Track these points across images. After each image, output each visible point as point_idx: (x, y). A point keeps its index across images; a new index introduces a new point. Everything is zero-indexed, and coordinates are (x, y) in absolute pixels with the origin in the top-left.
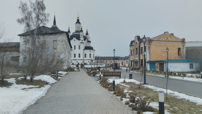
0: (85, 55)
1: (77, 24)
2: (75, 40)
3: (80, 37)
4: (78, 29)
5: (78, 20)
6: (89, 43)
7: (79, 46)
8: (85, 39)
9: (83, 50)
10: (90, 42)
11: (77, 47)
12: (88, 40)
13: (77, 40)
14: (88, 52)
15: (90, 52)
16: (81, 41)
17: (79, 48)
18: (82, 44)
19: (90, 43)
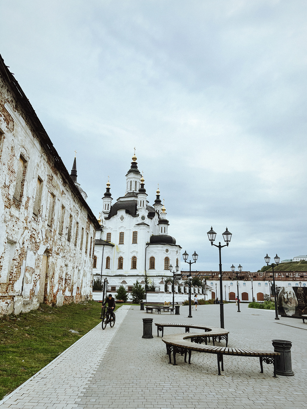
0: (152, 260)
1: (132, 175)
2: (122, 218)
3: (138, 207)
4: (133, 189)
5: (134, 165)
6: (163, 226)
7: (135, 234)
8: (151, 215)
9: (144, 246)
10: (165, 222)
11: (128, 238)
12: (159, 217)
13: (127, 217)
14: (159, 252)
15: (167, 251)
16: (139, 220)
17: (135, 241)
18: (142, 227)
19: (165, 226)
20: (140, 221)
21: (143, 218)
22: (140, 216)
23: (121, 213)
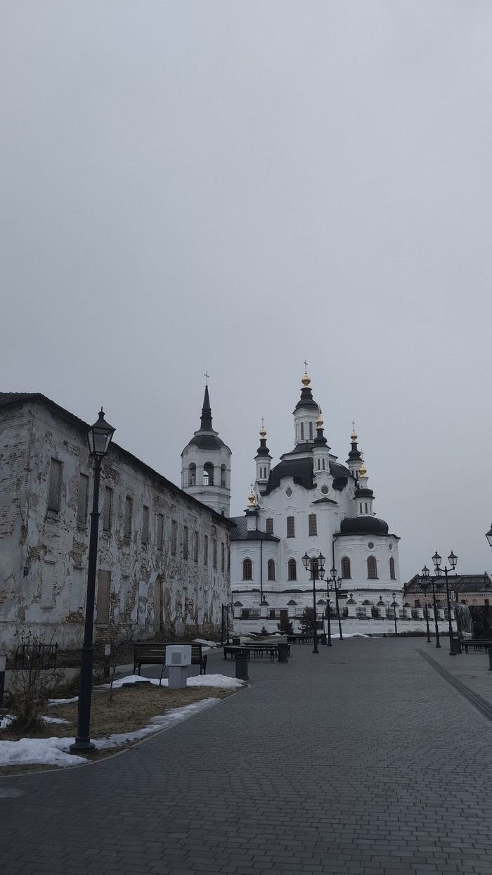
0: (346, 563)
1: (303, 413)
2: (289, 492)
3: (315, 471)
4: (307, 437)
5: (306, 393)
6: (363, 501)
7: (312, 519)
8: (339, 484)
9: (329, 539)
10: (368, 494)
11: (302, 527)
12: (357, 486)
13: (298, 490)
14: (356, 549)
15: (371, 546)
16: (317, 494)
17: (313, 532)
18: (324, 507)
19: (368, 501)
20: (321, 496)
21: (325, 490)
22: (319, 487)
23: (288, 483)
